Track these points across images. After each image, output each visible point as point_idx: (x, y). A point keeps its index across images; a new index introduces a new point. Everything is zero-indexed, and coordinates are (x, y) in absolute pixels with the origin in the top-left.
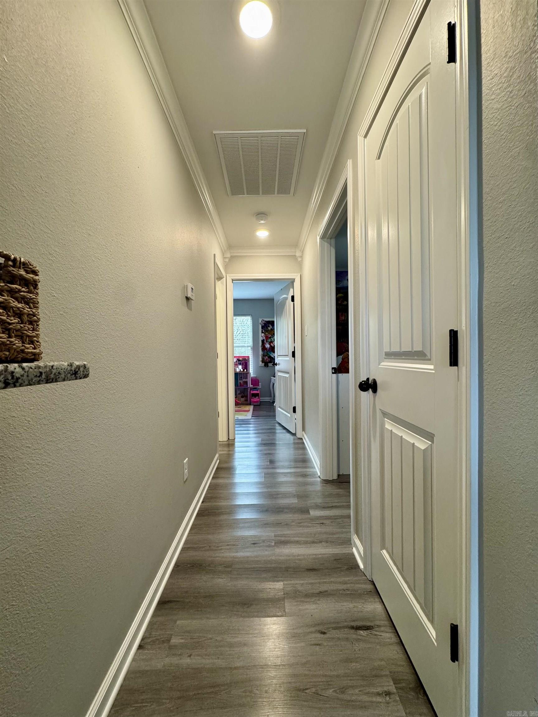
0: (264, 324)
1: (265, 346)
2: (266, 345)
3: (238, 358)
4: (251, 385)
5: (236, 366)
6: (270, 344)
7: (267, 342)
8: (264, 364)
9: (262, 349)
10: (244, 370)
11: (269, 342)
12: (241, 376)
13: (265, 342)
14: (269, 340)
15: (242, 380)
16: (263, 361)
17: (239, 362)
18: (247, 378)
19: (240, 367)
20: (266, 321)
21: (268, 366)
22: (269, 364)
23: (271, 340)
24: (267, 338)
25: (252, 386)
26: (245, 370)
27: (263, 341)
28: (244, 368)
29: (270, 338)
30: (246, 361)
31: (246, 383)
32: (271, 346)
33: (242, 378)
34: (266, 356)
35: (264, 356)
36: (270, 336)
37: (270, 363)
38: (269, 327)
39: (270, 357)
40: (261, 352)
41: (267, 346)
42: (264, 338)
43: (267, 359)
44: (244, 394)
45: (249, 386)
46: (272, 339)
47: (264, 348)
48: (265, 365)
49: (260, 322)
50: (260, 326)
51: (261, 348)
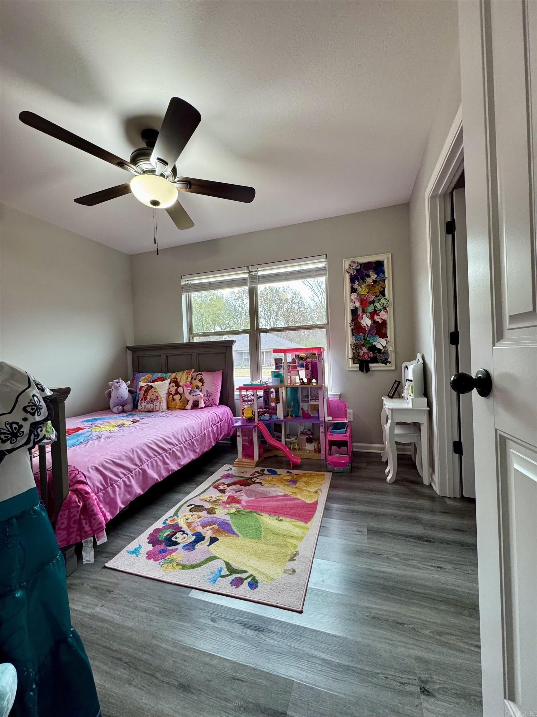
0: (357, 270)
1: (360, 324)
2: (362, 321)
3: (297, 353)
4: (329, 416)
5: (293, 372)
6: (372, 318)
7: (364, 312)
8: (358, 365)
9: (352, 330)
10: (310, 381)
11: (371, 313)
12: (305, 394)
13: (360, 312)
14: (371, 309)
15: (308, 402)
16: (356, 359)
17: (301, 362)
18: (317, 399)
19: (302, 373)
20: (361, 265)
21: (368, 370)
22: (370, 365)
23: (375, 306)
24: (364, 302)
25: (330, 418)
26: (314, 381)
27: (354, 312)
28: (309, 377)
29: (373, 302)
30: (315, 360)
31: (316, 409)
32: (375, 322)
33: (307, 396)
34: (364, 346)
35: (356, 347)
36: (372, 298)
37: (372, 363)
38: (369, 276)
39: (373, 348)
40: (350, 339)
41: (366, 322)
42: (358, 304)
43: (364, 353)
44: (312, 434)
45: (321, 419)
46: (376, 304)
47: (357, 328)
48: (361, 369)
49: (347, 267)
50: (347, 277)
51: (349, 329)
